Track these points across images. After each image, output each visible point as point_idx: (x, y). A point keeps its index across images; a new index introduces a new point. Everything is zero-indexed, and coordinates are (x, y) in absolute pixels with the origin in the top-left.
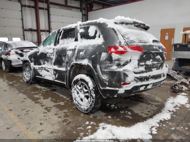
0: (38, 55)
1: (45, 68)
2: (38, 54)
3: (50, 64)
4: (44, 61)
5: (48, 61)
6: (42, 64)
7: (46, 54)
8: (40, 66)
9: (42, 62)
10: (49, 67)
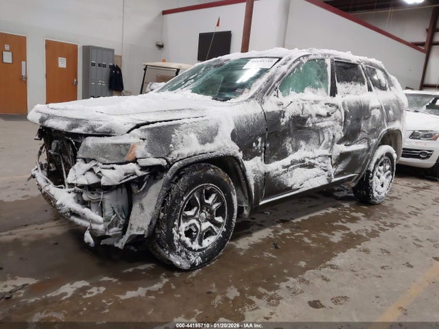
0: (283, 124)
1: (304, 161)
2: (283, 121)
3: (313, 147)
4: (296, 142)
5: (307, 139)
6: (291, 150)
7: (305, 120)
8: (287, 161)
9: (289, 147)
10: (311, 155)
